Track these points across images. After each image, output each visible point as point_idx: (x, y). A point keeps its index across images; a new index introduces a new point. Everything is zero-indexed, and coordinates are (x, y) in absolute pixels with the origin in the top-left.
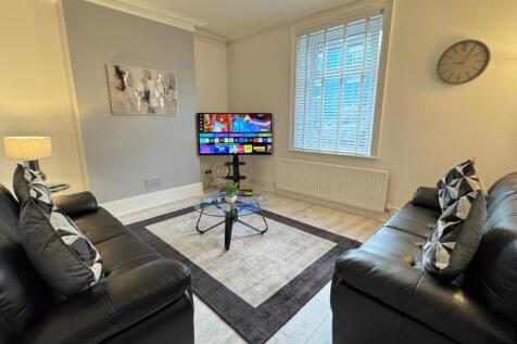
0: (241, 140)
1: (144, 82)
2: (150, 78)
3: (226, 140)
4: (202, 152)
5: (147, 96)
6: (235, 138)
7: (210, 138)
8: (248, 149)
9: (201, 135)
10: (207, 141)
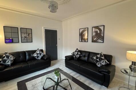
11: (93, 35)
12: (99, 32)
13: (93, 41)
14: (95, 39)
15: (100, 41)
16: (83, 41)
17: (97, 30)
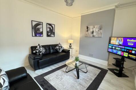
0: (123, 50)
1: (93, 29)
2: (94, 28)
3: (117, 48)
4: (109, 51)
5: (93, 32)
6: (120, 48)
7: (112, 46)
8: (126, 55)
9: (110, 45)
10: (111, 47)
11: (48, 31)
12: (52, 29)
13: (48, 36)
14: (49, 34)
15: (52, 35)
16: (37, 36)
17: (51, 27)
